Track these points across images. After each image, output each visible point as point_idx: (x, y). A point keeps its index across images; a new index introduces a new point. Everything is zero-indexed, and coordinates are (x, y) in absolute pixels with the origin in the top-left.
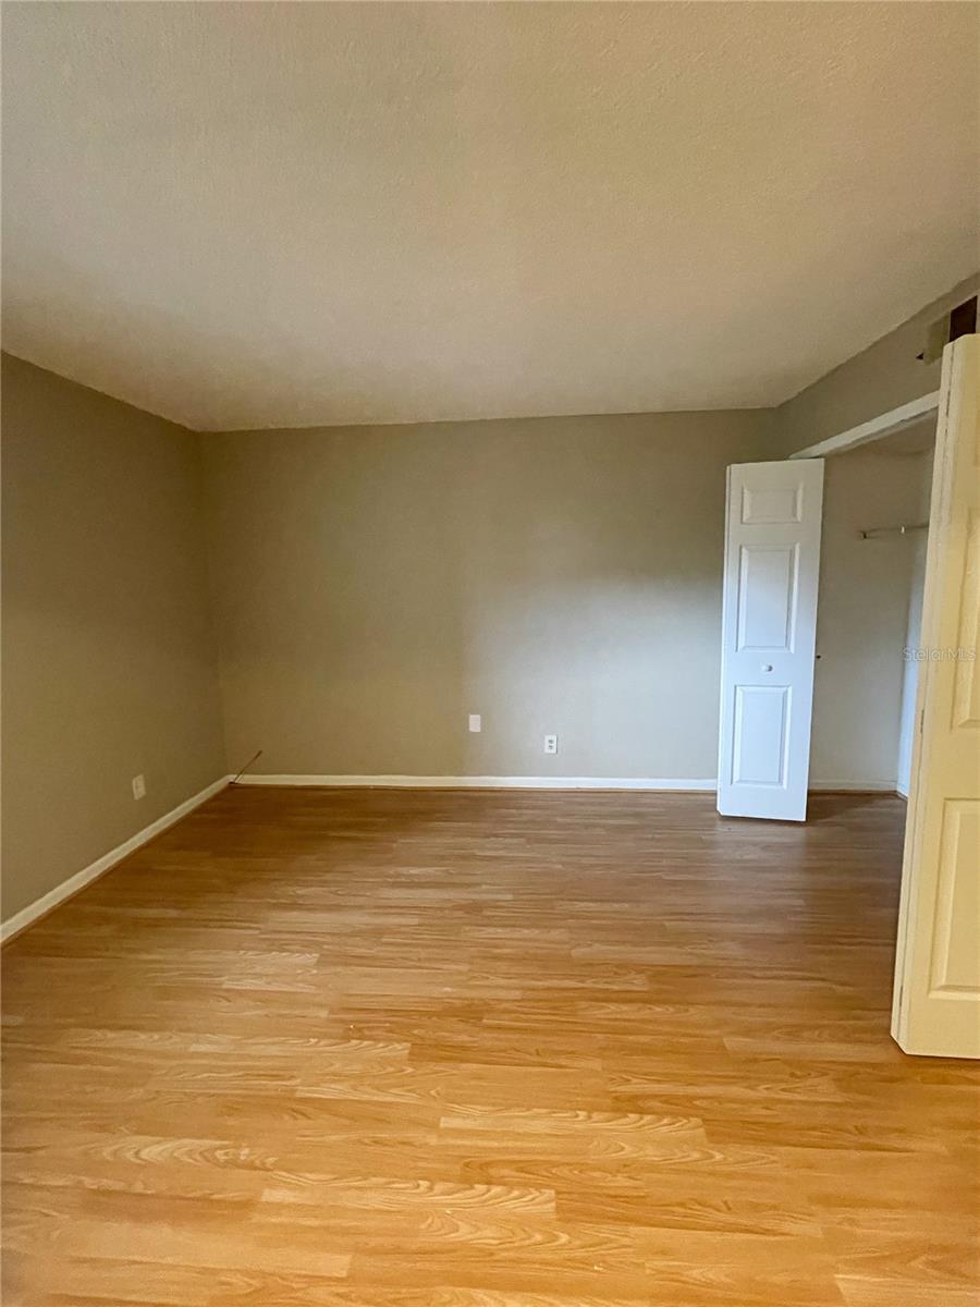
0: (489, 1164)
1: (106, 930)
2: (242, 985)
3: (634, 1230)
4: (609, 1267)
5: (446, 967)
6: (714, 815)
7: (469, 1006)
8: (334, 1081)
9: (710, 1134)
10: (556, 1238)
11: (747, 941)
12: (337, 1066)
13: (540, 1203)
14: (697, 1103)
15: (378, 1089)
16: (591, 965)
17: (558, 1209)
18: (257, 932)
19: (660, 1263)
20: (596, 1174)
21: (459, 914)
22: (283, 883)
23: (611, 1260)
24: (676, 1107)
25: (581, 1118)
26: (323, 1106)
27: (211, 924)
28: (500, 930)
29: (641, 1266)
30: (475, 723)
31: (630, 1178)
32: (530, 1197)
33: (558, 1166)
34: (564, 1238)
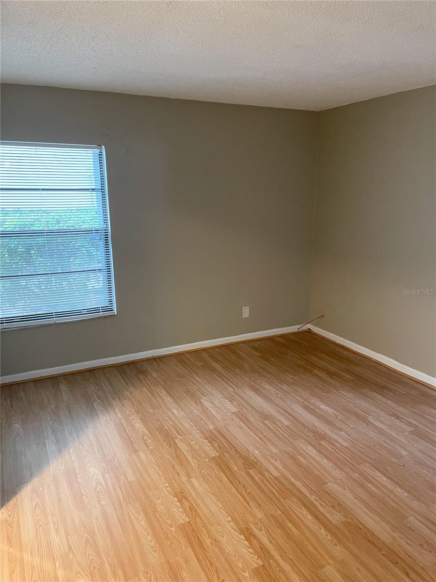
0: (186, 498)
1: (200, 364)
2: (206, 403)
3: (190, 550)
5: (270, 446)
8: (187, 445)
10: (172, 527)
12: (193, 442)
13: (182, 518)
14: (271, 561)
15: (193, 457)
16: (328, 494)
17: (183, 524)
18: (232, 390)
19: (182, 561)
20: (204, 531)
21: (310, 434)
22: (266, 379)
23: (173, 546)
24: (262, 552)
25: (227, 519)
26: (176, 448)
27: (224, 379)
28: (314, 451)
29: (177, 556)
31: (211, 543)
32: (181, 514)
33: (200, 518)
34: (173, 529)
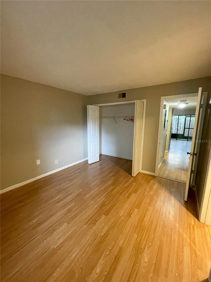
0: (129, 213)
4: (145, 208)
6: (88, 164)
7: (101, 205)
8: (104, 228)
9: (135, 193)
10: (140, 211)
11: (113, 176)
12: (100, 227)
15: (109, 222)
16: (105, 189)
17: (138, 209)
20: (135, 204)
21: (78, 197)
24: (130, 194)
25: (128, 202)
26: (107, 232)
29: (146, 205)
30: (38, 162)
31: (137, 202)
32: (135, 211)
33: (133, 207)
